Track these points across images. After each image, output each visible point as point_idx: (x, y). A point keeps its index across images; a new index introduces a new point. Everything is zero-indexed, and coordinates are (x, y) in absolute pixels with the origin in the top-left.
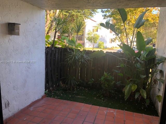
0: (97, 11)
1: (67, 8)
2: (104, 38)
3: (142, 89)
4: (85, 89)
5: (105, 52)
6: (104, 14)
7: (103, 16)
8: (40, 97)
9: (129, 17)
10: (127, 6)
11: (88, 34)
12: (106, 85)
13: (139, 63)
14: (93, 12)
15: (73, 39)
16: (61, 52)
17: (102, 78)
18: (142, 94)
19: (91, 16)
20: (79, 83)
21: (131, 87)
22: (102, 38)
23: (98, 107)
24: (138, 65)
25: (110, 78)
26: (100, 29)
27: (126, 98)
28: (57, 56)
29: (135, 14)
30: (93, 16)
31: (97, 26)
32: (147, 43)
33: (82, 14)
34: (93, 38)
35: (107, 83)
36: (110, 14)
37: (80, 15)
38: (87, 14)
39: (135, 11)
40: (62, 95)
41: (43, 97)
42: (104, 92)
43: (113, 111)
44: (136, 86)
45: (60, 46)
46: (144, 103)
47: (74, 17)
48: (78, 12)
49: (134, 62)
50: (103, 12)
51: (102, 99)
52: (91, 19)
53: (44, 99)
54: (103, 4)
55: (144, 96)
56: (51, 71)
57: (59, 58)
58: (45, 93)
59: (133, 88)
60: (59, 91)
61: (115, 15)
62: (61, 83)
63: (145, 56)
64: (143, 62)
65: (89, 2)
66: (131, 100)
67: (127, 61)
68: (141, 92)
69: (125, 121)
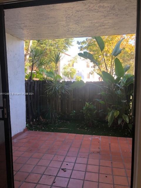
0: (71, 44)
1: (47, 37)
2: (81, 73)
3: (125, 115)
4: (67, 122)
5: (85, 82)
6: (80, 45)
7: (79, 48)
8: (22, 130)
9: (106, 48)
10: (104, 34)
11: (64, 68)
12: (89, 115)
13: (119, 90)
14: (67, 46)
15: (51, 70)
16: (40, 84)
17: (84, 108)
18: (124, 119)
19: (65, 49)
20: (60, 116)
21: (113, 113)
22: (79, 73)
23: (83, 135)
24: (119, 92)
25: (92, 107)
26: (76, 62)
27: (110, 124)
28: (36, 89)
29: (111, 44)
30: (67, 50)
31: (73, 60)
32: (125, 70)
33: (55, 48)
34: (70, 73)
35: (90, 112)
36: (86, 45)
37: (54, 49)
38: (61, 47)
39: (111, 41)
40: (43, 128)
41: (24, 131)
42: (87, 122)
43: (97, 138)
44: (118, 112)
45: (38, 79)
46: (127, 129)
47: (47, 51)
48: (51, 46)
49: (114, 89)
50: (79, 44)
51: (86, 128)
52: (66, 53)
53: (26, 132)
54: (82, 32)
55: (126, 121)
56: (31, 104)
57: (38, 90)
58: (27, 127)
59: (115, 114)
60: (40, 125)
61: (91, 47)
62: (41, 118)
63: (125, 82)
64: (123, 88)
65: (69, 31)
66: (114, 128)
67: (108, 89)
68: (123, 117)
69: (110, 144)
